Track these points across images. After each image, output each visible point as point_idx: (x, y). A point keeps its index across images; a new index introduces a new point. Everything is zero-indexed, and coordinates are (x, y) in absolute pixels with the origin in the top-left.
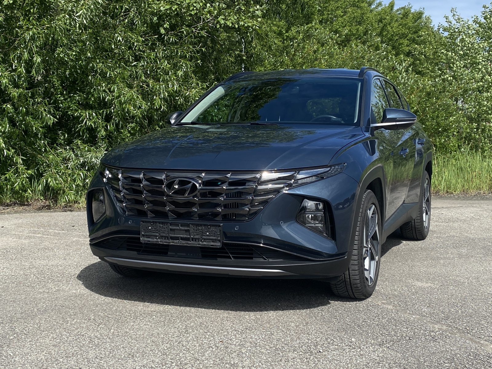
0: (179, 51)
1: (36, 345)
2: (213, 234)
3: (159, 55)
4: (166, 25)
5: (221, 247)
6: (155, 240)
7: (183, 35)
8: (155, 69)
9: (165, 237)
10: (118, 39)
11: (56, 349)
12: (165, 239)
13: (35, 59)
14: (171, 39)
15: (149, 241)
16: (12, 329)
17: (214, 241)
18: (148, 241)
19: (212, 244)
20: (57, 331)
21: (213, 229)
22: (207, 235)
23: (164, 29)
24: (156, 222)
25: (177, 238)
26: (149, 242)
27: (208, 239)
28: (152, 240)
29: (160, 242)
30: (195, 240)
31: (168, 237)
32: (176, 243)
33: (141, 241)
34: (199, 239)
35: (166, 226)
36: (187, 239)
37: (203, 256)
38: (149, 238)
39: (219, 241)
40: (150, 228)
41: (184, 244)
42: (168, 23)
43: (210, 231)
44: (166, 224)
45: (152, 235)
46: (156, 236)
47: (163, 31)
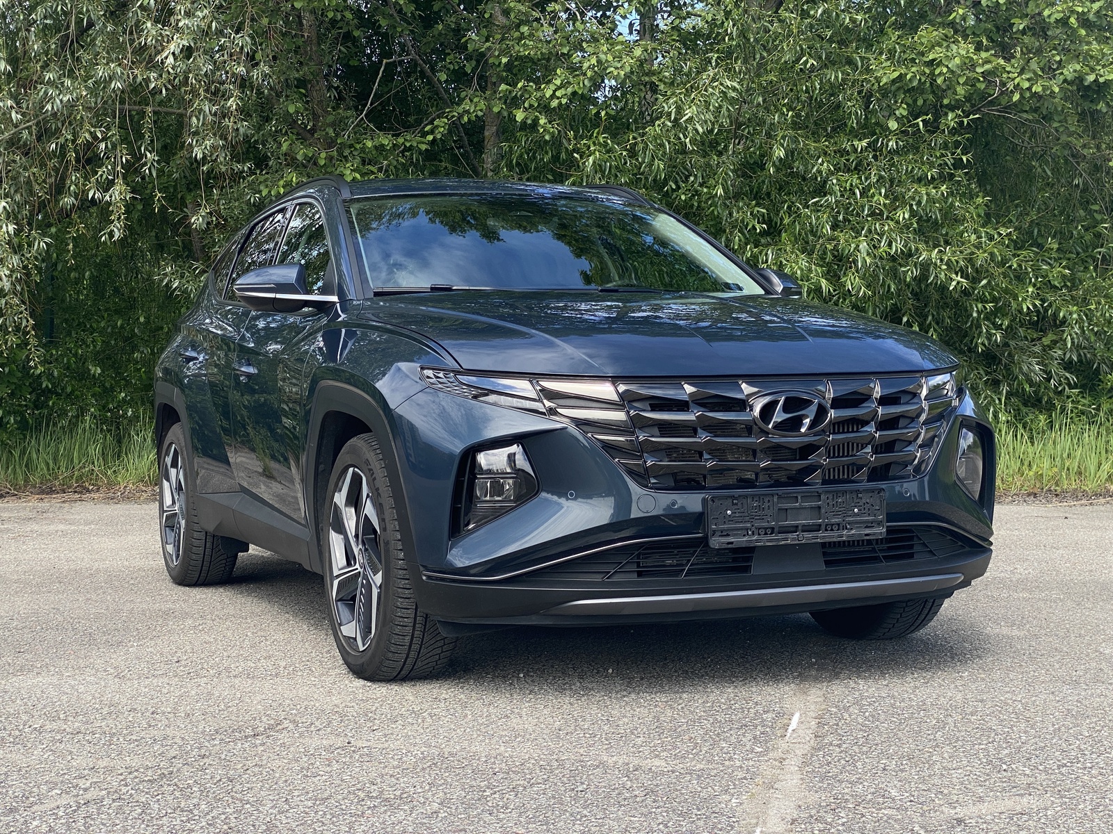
2: (866, 510)
4: (902, 110)
5: (884, 536)
6: (745, 539)
9: (766, 529)
12: (766, 534)
15: (732, 543)
17: (869, 525)
18: (729, 543)
19: (867, 531)
21: (866, 498)
22: (857, 515)
23: (897, 119)
24: (746, 497)
25: (795, 529)
26: (730, 546)
27: (857, 522)
28: (739, 540)
29: (757, 541)
30: (830, 527)
31: (773, 529)
32: (793, 539)
33: (712, 546)
34: (839, 525)
35: (766, 505)
36: (817, 528)
37: (827, 563)
38: (728, 535)
39: (879, 523)
40: (729, 512)
41: (808, 539)
42: (905, 106)
43: (861, 504)
44: (766, 500)
45: (736, 529)
46: (746, 529)
47: (894, 126)
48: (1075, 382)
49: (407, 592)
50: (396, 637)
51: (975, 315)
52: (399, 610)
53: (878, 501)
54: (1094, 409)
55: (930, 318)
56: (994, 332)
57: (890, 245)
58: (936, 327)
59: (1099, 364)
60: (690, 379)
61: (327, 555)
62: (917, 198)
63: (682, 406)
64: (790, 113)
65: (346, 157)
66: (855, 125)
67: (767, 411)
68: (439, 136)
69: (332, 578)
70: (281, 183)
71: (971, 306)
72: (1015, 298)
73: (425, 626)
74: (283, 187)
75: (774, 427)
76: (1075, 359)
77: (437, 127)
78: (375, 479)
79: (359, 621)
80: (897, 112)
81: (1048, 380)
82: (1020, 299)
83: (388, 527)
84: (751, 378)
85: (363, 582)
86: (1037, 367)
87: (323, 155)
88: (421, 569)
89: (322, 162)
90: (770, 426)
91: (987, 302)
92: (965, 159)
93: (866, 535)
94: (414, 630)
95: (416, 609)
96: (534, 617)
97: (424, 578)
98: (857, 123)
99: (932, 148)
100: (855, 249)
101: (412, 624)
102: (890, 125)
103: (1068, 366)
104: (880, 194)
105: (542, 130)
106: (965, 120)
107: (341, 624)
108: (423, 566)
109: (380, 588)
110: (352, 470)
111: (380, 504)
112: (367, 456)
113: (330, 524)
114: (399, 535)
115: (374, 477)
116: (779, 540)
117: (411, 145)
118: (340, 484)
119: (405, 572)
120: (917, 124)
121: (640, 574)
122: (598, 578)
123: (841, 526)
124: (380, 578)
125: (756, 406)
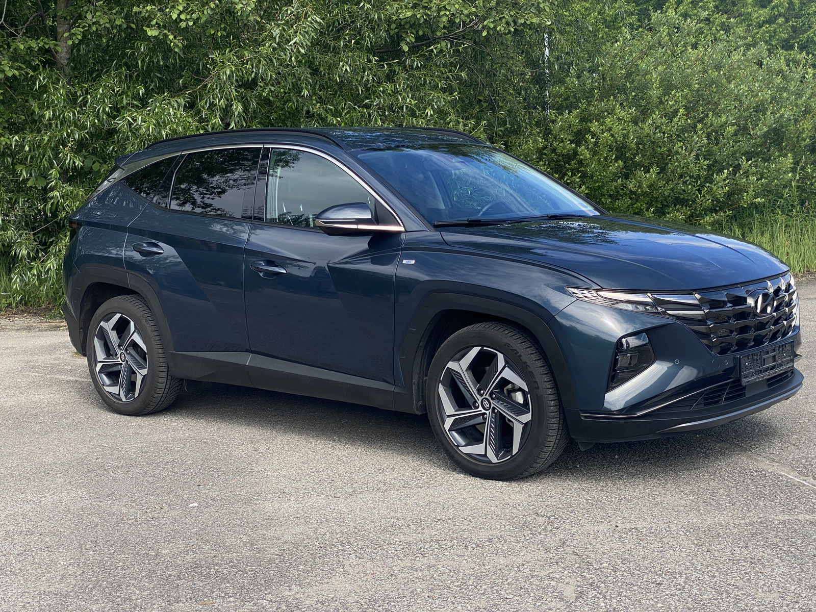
0: (427, 80)
1: (285, 463)
2: (788, 353)
3: (400, 85)
4: (411, 38)
7: (433, 54)
8: (396, 108)
10: (344, 69)
11: (306, 466)
12: (759, 374)
13: (234, 107)
14: (416, 63)
16: (256, 450)
18: (748, 382)
19: (788, 366)
20: (303, 450)
21: (787, 347)
22: (785, 357)
23: (407, 44)
25: (767, 369)
26: (748, 384)
27: (786, 361)
28: (750, 379)
29: (756, 379)
30: (778, 366)
31: (761, 371)
32: (768, 375)
33: (743, 385)
35: (759, 357)
37: (768, 386)
38: (747, 377)
39: (792, 360)
40: (747, 364)
41: (772, 374)
43: (786, 350)
44: (759, 355)
45: (749, 373)
46: (752, 372)
47: (406, 48)
53: (791, 348)
60: (723, 288)
63: (724, 304)
66: (369, 45)
67: (757, 302)
69: (444, 418)
75: (760, 312)
78: (519, 356)
79: (490, 444)
80: (408, 40)
84: (744, 284)
85: (491, 420)
88: (579, 412)
90: (758, 311)
92: (463, 75)
93: (788, 368)
97: (582, 418)
99: (437, 66)
102: (404, 48)
105: (172, 44)
106: (460, 48)
107: (458, 446)
108: (581, 410)
109: (526, 424)
110: (479, 348)
111: (530, 372)
112: (506, 341)
113: (440, 382)
114: (550, 391)
115: (519, 354)
116: (763, 377)
117: (49, 47)
118: (458, 356)
119: (554, 414)
120: (432, 50)
121: (706, 405)
122: (687, 409)
123: (781, 365)
124: (527, 418)
125: (751, 301)
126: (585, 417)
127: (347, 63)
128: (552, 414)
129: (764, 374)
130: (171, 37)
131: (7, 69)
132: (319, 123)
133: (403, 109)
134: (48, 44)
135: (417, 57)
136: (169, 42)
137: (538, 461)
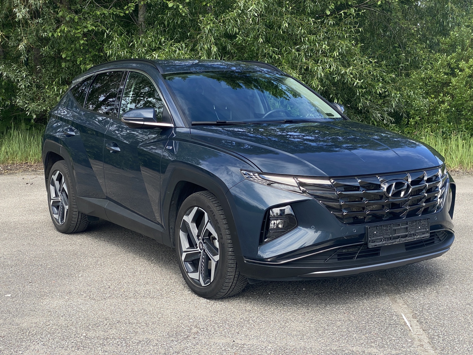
0: (338, 33)
2: (423, 227)
3: (319, 36)
4: (332, 6)
5: (429, 237)
6: (381, 243)
7: (342, 16)
8: (315, 51)
9: (388, 238)
10: (285, 25)
12: (388, 240)
13: (212, 49)
14: (330, 22)
15: (376, 245)
17: (424, 233)
19: (423, 236)
21: (423, 222)
22: (420, 229)
23: (330, 10)
24: (381, 226)
25: (398, 237)
26: (376, 246)
27: (420, 232)
28: (378, 244)
29: (385, 243)
30: (411, 235)
31: (391, 238)
32: (398, 242)
33: (369, 247)
34: (413, 234)
35: (388, 228)
36: (406, 236)
37: (407, 249)
38: (374, 242)
39: (427, 232)
40: (375, 232)
41: (404, 241)
42: (333, 4)
43: (421, 225)
44: (388, 226)
45: (377, 239)
46: (381, 239)
47: (328, 13)
48: (393, 122)
49: (232, 265)
50: (226, 283)
51: (358, 94)
52: (228, 273)
53: (427, 223)
54: (400, 132)
55: (339, 95)
56: (366, 101)
57: (330, 67)
58: (342, 99)
59: (402, 114)
60: (359, 176)
61: (178, 241)
62: (341, 46)
63: (357, 188)
64: (290, 8)
65: (86, 18)
66: (309, 12)
67: (389, 188)
68: (131, 11)
69: (182, 252)
70: (59, 30)
71: (356, 90)
72: (374, 88)
73: (238, 278)
74: (59, 32)
75: (392, 196)
76: (393, 111)
77: (130, 7)
78: (214, 215)
79: (201, 273)
80: (330, 7)
81: (383, 120)
82: (377, 88)
83: (223, 237)
84: (381, 175)
85: (203, 257)
86: (379, 115)
87: (76, 17)
88: (244, 257)
89: (76, 21)
90: (390, 195)
91: (363, 89)
92: (360, 30)
93: (423, 237)
94: (233, 280)
95: (235, 272)
96: (294, 278)
97: (245, 262)
98: (310, 11)
99: (345, 24)
100: (317, 69)
101: (233, 278)
102: (327, 12)
103: (390, 114)
104: (325, 44)
105: (181, 11)
106: (360, 13)
107: (188, 272)
108: (245, 256)
109: (217, 262)
110: (197, 208)
111: (218, 227)
112: (208, 204)
113: (180, 228)
114: (229, 241)
115: (214, 214)
116: (393, 242)
117: (116, 14)
118: (188, 212)
119: (232, 257)
120: (341, 14)
121: (339, 259)
122: (322, 262)
123: (414, 235)
124: (217, 258)
125: (385, 187)
126: (247, 261)
127: (287, 21)
128: (230, 257)
129: (393, 241)
130: (181, 7)
131: (89, 26)
132: (269, 59)
133: (319, 52)
134: (115, 11)
135: (332, 18)
136: (179, 10)
137: (223, 288)
